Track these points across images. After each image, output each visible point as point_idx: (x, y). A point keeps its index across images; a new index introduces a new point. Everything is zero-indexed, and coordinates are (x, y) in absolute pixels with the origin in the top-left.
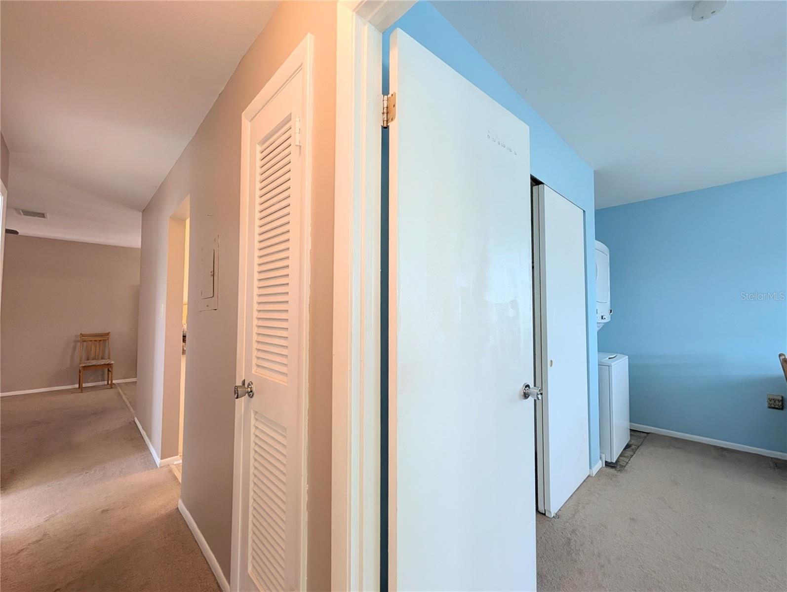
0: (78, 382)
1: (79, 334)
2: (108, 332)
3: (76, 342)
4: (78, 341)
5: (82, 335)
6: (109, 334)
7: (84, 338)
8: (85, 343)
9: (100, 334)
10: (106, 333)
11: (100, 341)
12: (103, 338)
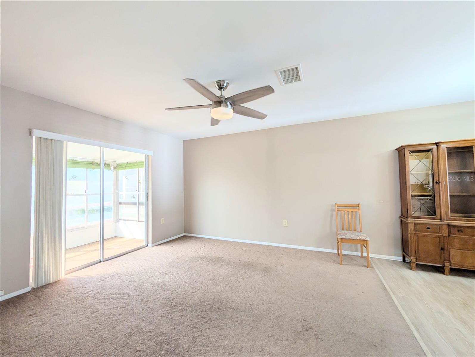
0: (337, 248)
1: (334, 204)
2: (358, 204)
3: (333, 210)
4: (335, 210)
5: (338, 205)
6: (360, 206)
7: (338, 208)
8: (339, 212)
9: (352, 205)
10: (356, 205)
11: (352, 211)
12: (354, 208)
